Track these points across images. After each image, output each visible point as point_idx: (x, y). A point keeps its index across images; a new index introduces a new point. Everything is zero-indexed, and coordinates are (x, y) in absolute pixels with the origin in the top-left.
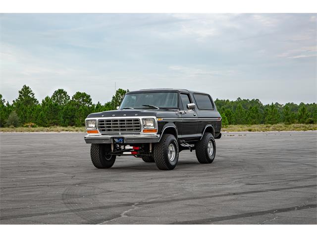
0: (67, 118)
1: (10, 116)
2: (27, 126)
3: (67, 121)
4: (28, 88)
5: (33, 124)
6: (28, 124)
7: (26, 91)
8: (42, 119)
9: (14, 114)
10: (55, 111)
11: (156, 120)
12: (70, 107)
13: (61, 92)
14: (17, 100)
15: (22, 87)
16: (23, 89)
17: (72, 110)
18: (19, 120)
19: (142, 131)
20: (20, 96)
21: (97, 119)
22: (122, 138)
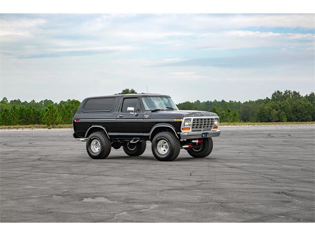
21: (192, 118)
22: (207, 133)
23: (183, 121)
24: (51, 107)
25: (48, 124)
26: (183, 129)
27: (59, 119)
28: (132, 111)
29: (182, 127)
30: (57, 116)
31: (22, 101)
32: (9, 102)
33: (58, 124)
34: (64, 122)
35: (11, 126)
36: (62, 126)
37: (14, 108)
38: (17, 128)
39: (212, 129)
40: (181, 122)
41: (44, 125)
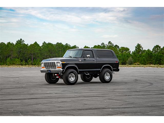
0: (158, 60)
1: (129, 59)
2: (136, 64)
3: (158, 62)
4: (140, 45)
5: (138, 63)
6: (136, 63)
7: (139, 46)
8: (144, 61)
9: (131, 58)
10: (151, 57)
11: (61, 63)
12: (160, 54)
13: (157, 46)
14: (134, 51)
15: (137, 45)
16: (137, 46)
17: (160, 56)
18: (133, 61)
19: (57, 68)
20: (136, 49)
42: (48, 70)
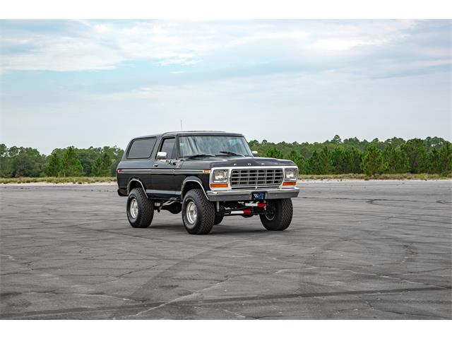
21: (231, 169)
22: (264, 193)
23: (211, 172)
24: (372, 148)
25: (368, 173)
26: (214, 186)
27: (384, 165)
28: (163, 158)
29: (211, 182)
30: (380, 161)
31: (361, 140)
32: (342, 141)
33: (381, 173)
34: (394, 171)
35: (315, 176)
36: (388, 175)
37: (325, 150)
38: (322, 179)
39: (281, 186)
40: (209, 175)
41: (362, 175)
42: (253, 193)
